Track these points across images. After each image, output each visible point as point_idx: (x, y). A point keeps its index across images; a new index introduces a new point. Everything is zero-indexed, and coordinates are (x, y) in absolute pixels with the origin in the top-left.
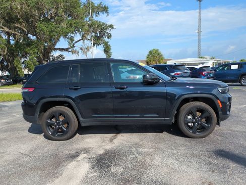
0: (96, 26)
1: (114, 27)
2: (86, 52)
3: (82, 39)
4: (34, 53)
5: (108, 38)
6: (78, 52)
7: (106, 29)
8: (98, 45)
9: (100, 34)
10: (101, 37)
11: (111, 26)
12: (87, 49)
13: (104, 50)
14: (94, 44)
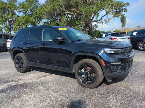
0: (116, 5)
1: (129, 4)
2: (108, 22)
3: (107, 14)
4: (80, 24)
5: (125, 12)
6: (103, 22)
7: (123, 6)
8: (118, 17)
9: (119, 10)
10: (120, 12)
11: (128, 4)
12: (109, 20)
13: (121, 20)
14: (114, 17)
